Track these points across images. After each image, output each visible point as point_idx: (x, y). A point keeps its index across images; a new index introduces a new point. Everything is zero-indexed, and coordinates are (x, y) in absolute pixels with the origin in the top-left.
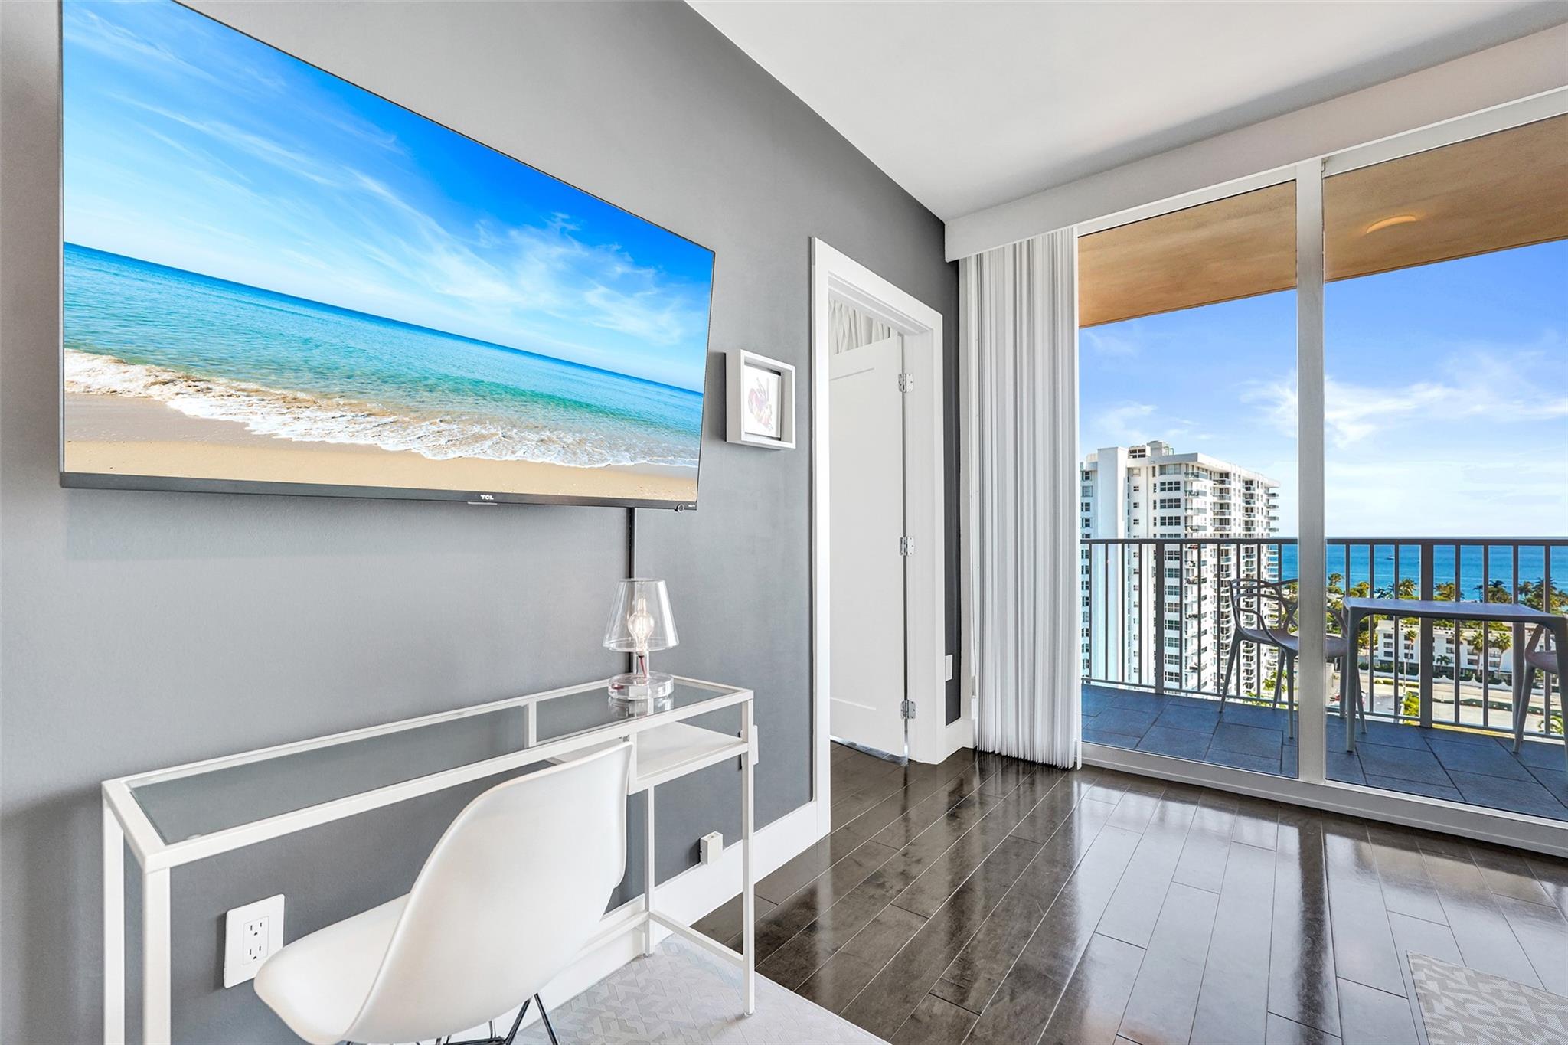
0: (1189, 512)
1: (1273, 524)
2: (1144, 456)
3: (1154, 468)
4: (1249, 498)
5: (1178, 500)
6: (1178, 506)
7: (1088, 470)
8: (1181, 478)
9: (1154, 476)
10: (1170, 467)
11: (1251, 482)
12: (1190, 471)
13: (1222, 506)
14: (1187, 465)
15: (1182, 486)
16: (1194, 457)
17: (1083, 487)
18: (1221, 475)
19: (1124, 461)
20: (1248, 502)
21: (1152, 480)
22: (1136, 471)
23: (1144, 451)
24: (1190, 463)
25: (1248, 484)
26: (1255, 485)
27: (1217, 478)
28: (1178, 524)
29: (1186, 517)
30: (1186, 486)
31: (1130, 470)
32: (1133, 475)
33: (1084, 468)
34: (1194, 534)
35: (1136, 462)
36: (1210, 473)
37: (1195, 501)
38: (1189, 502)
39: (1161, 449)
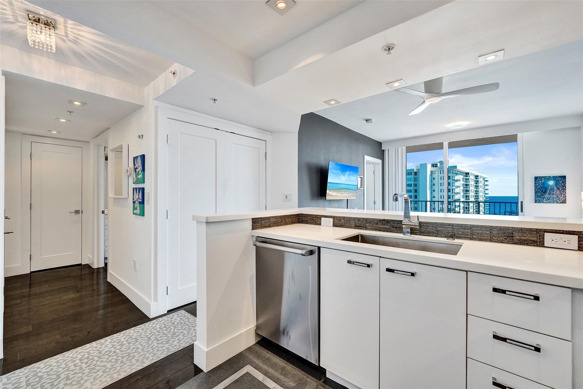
0: (454, 187)
1: (487, 192)
2: (437, 167)
3: (441, 171)
4: (477, 182)
5: (450, 183)
6: (450, 185)
7: (416, 172)
8: (451, 175)
9: (441, 174)
11: (478, 176)
12: (454, 172)
13: (466, 185)
14: (453, 170)
16: (456, 167)
17: (414, 178)
18: (466, 174)
19: (429, 168)
20: (476, 184)
21: (440, 176)
22: (434, 172)
23: (437, 165)
27: (464, 175)
29: (453, 189)
30: (452, 178)
31: (432, 172)
32: (433, 173)
33: (415, 171)
34: (456, 196)
35: (434, 169)
36: (461, 173)
37: (456, 183)
38: (454, 184)
39: (443, 164)
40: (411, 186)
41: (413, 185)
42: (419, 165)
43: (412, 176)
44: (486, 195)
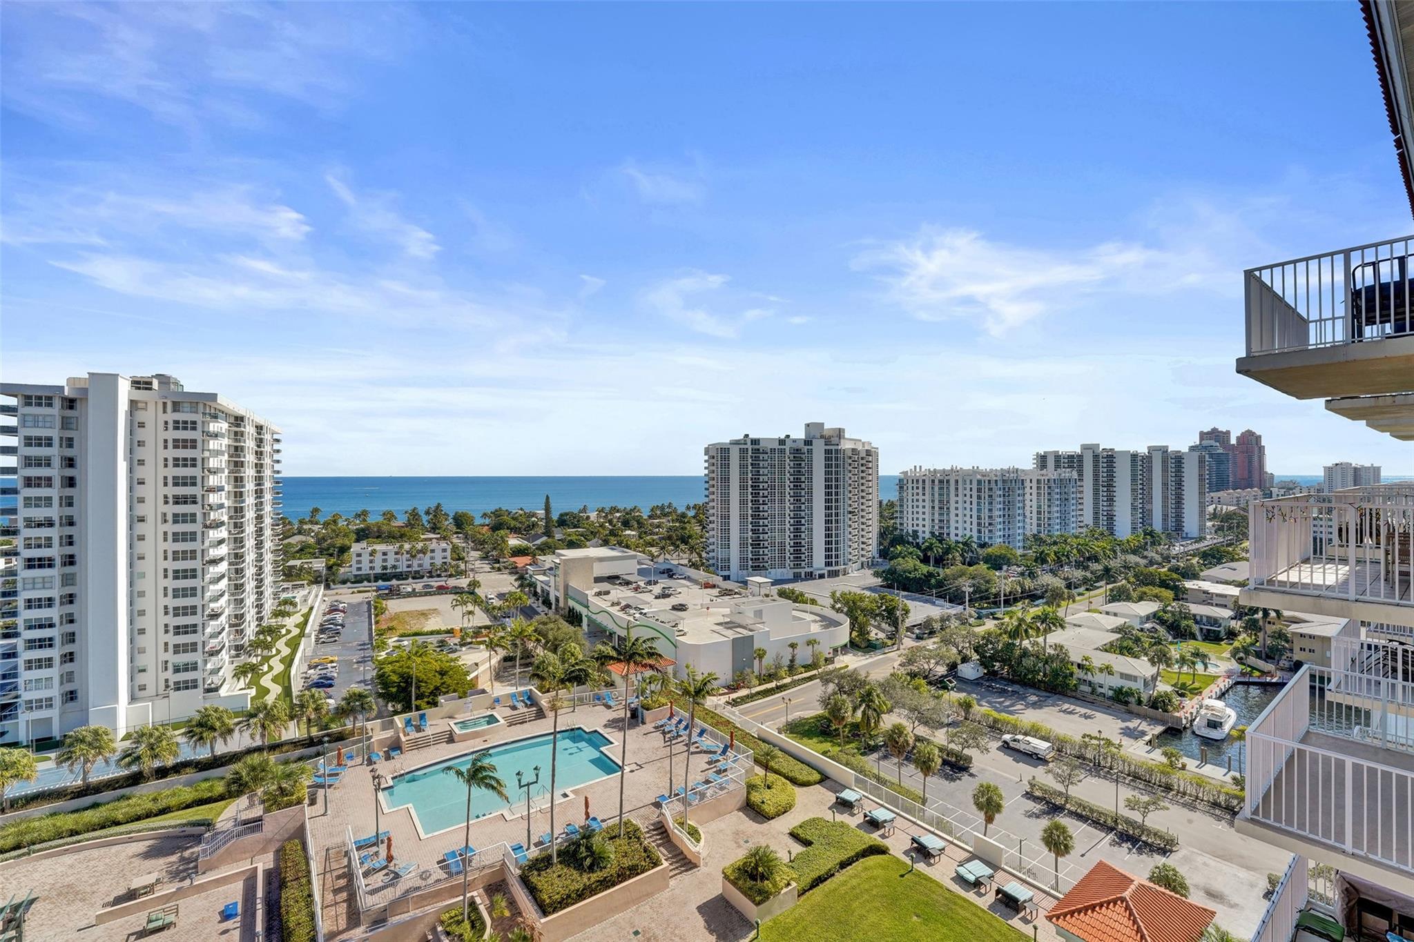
0: (207, 454)
1: (277, 467)
2: (150, 389)
3: (165, 404)
4: (260, 442)
5: (195, 441)
6: (194, 447)
7: (72, 396)
8: (198, 418)
9: (165, 412)
10: (185, 405)
11: (261, 428)
12: (208, 411)
13: (236, 448)
14: (205, 404)
15: (199, 426)
16: (213, 397)
17: (63, 418)
18: (236, 418)
19: (124, 391)
20: (259, 446)
21: (162, 418)
22: (140, 405)
23: (151, 383)
24: (208, 403)
25: (259, 428)
26: (264, 430)
27: (232, 420)
28: (194, 466)
29: (203, 459)
30: (203, 426)
31: (133, 404)
32: (137, 409)
33: (66, 394)
34: (211, 477)
35: (140, 395)
36: (227, 415)
37: (211, 442)
38: (206, 443)
39: (169, 383)
40: (50, 445)
41: (56, 442)
42: (87, 376)
43: (56, 410)
44: (276, 476)
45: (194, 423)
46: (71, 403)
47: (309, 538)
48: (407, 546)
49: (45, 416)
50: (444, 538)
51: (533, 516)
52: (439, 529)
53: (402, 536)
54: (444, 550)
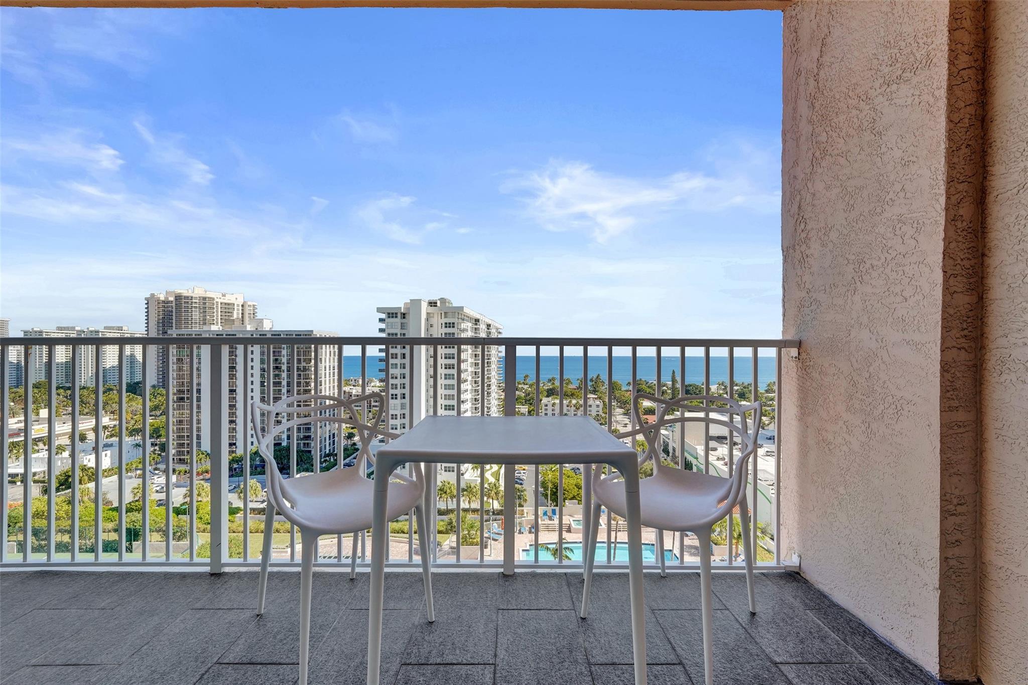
2: (436, 306)
3: (442, 313)
4: (489, 334)
5: (454, 334)
7: (404, 312)
8: (455, 320)
9: (441, 318)
10: (450, 314)
12: (460, 317)
15: (456, 325)
16: (462, 308)
17: (401, 323)
18: (475, 320)
19: (424, 306)
21: (440, 321)
22: (432, 315)
23: (436, 303)
24: (459, 312)
25: (489, 326)
26: (491, 326)
27: (473, 321)
30: (458, 325)
31: (428, 315)
32: (430, 317)
33: (402, 311)
34: (462, 354)
35: (432, 309)
36: (470, 319)
37: (463, 335)
39: (445, 303)
42: (409, 301)
43: (399, 320)
45: (453, 323)
46: (404, 316)
47: (521, 393)
48: (574, 402)
49: (395, 323)
50: (600, 398)
51: (664, 386)
52: (597, 391)
53: (572, 395)
54: (598, 406)
